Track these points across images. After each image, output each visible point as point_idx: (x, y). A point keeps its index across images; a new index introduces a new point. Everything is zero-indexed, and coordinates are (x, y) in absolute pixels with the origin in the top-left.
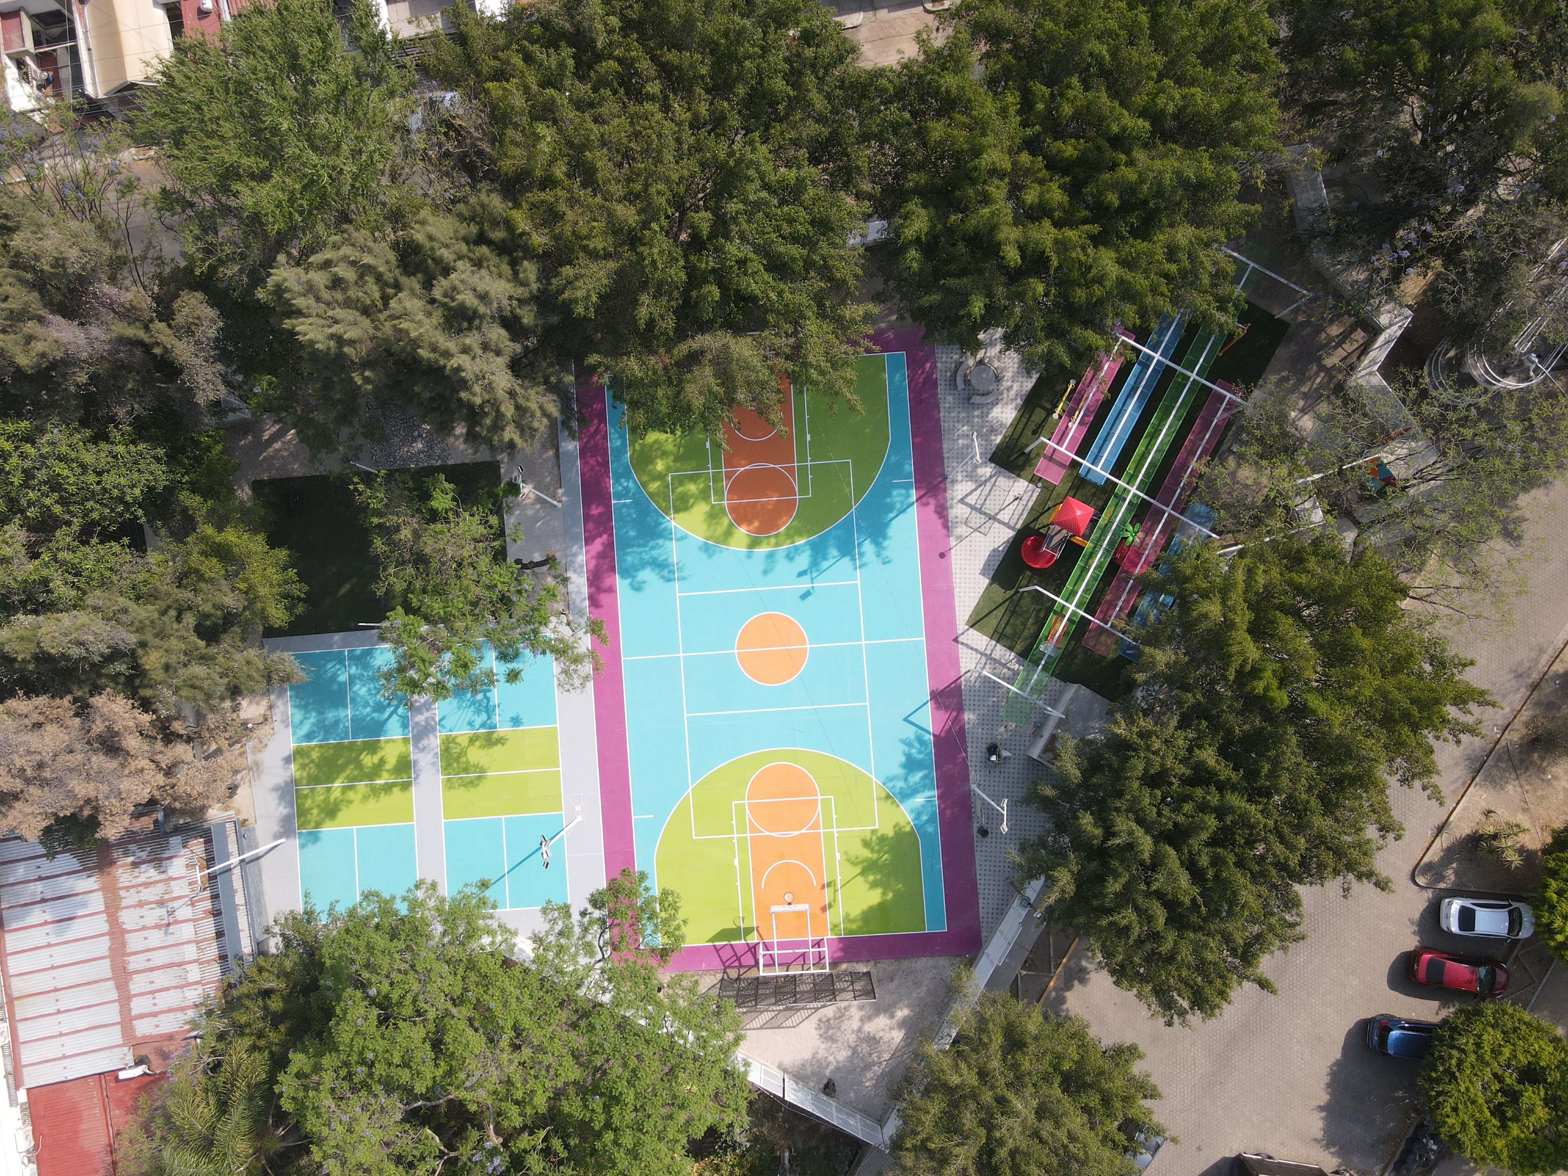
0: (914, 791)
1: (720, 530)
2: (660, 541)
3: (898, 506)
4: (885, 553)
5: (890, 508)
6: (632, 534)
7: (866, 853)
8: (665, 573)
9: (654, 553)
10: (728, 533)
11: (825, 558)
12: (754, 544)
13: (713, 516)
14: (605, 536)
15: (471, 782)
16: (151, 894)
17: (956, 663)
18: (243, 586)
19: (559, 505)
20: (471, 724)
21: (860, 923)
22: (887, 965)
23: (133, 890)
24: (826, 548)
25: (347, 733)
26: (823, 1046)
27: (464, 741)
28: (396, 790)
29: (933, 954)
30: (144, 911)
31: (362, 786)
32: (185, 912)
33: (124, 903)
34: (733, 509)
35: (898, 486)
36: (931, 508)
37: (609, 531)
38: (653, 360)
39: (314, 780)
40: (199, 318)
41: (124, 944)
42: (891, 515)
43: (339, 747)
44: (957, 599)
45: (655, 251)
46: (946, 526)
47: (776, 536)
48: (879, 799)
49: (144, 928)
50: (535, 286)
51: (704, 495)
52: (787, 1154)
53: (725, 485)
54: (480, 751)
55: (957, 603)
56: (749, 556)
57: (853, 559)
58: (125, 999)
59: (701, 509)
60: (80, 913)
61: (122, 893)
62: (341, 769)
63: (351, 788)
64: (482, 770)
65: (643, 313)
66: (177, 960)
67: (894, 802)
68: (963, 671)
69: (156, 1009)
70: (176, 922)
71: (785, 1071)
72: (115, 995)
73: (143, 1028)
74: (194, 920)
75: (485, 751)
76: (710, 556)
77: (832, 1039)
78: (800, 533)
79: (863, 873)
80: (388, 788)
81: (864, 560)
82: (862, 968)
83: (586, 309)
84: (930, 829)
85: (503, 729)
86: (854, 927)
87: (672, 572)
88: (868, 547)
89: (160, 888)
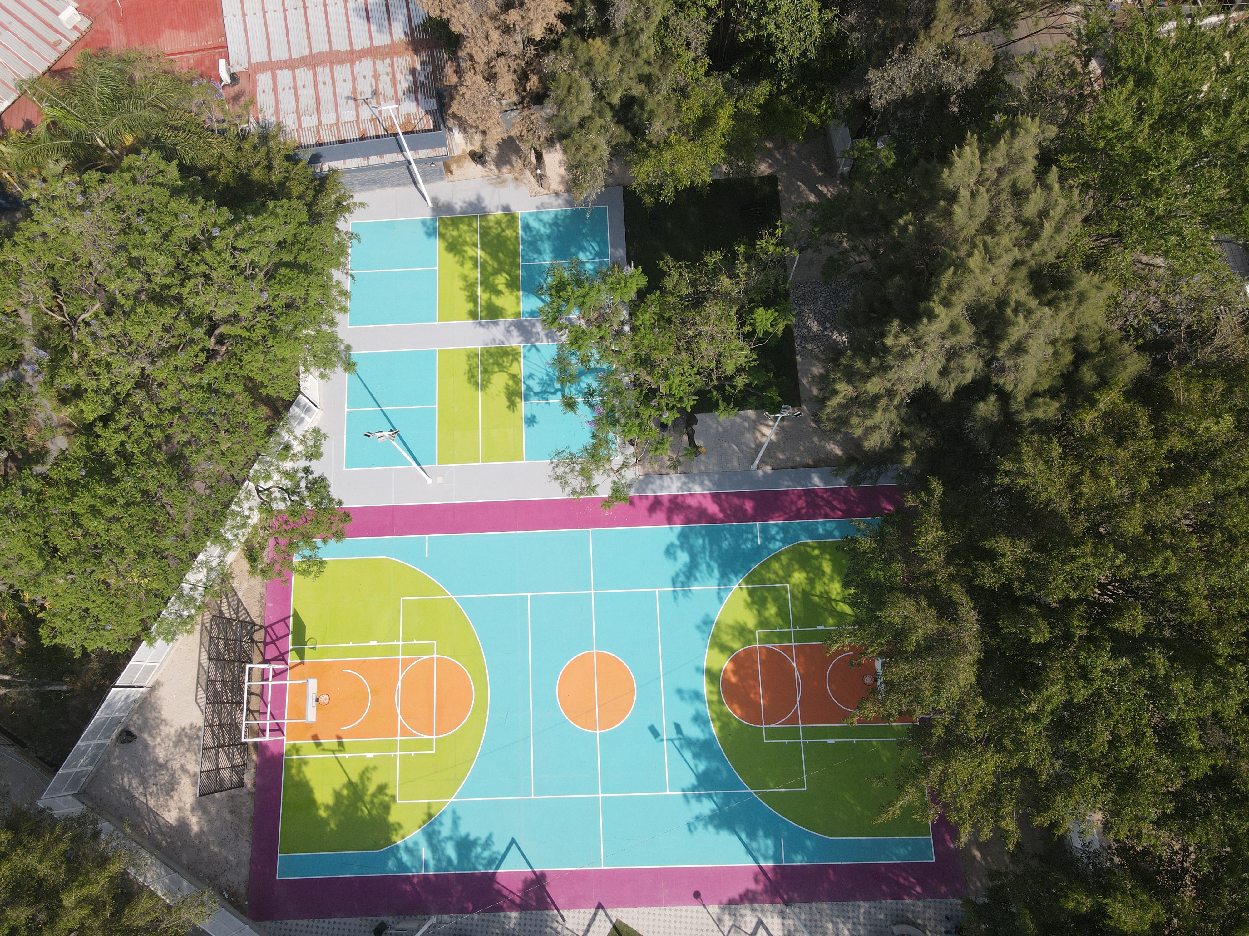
0: (435, 847)
1: (726, 638)
2: (716, 573)
3: (754, 845)
4: (700, 826)
5: (752, 835)
6: (725, 545)
7: (372, 788)
8: (682, 578)
9: (703, 567)
10: (723, 648)
11: (696, 756)
12: (712, 676)
13: (742, 631)
14: (721, 515)
15: (473, 376)
16: (385, 85)
17: (573, 905)
18: (673, 138)
19: (754, 467)
20: (531, 376)
21: (297, 778)
22: (248, 807)
23: (390, 69)
24: (708, 759)
25: (529, 261)
26: (172, 731)
27: (514, 369)
28: (471, 306)
29: (253, 861)
30: (370, 79)
31: (477, 274)
32: (365, 113)
33: (379, 63)
34: (749, 654)
35: (777, 846)
36: (752, 886)
37: (728, 519)
38: (939, 558)
39: (485, 233)
40: (965, 61)
41: (341, 62)
42: (743, 836)
43: (515, 254)
44: (646, 910)
45: (1090, 560)
46: (731, 902)
47: (720, 702)
48: (429, 806)
49: (354, 79)
50: (1027, 417)
51: (763, 623)
52: (65, 688)
53: (776, 646)
54: (504, 385)
55: (641, 909)
56: (698, 670)
57: (694, 788)
58: (291, 64)
59: (749, 619)
60: (373, 27)
61: (388, 60)
62: (494, 256)
63: (476, 265)
64: (484, 387)
65: (1004, 545)
66: (323, 108)
67: (424, 823)
68: (565, 913)
69: (280, 91)
70: (357, 106)
71: (153, 689)
72: (295, 55)
73: (264, 80)
74: (357, 121)
75: (503, 390)
76: (698, 627)
77: (178, 742)
78: (724, 728)
79: (350, 784)
80: (473, 298)
81: (693, 802)
82: (248, 779)
83: (1007, 473)
84: (391, 864)
85: (523, 408)
86: (294, 771)
87: (683, 585)
88: (707, 807)
89: (390, 92)
